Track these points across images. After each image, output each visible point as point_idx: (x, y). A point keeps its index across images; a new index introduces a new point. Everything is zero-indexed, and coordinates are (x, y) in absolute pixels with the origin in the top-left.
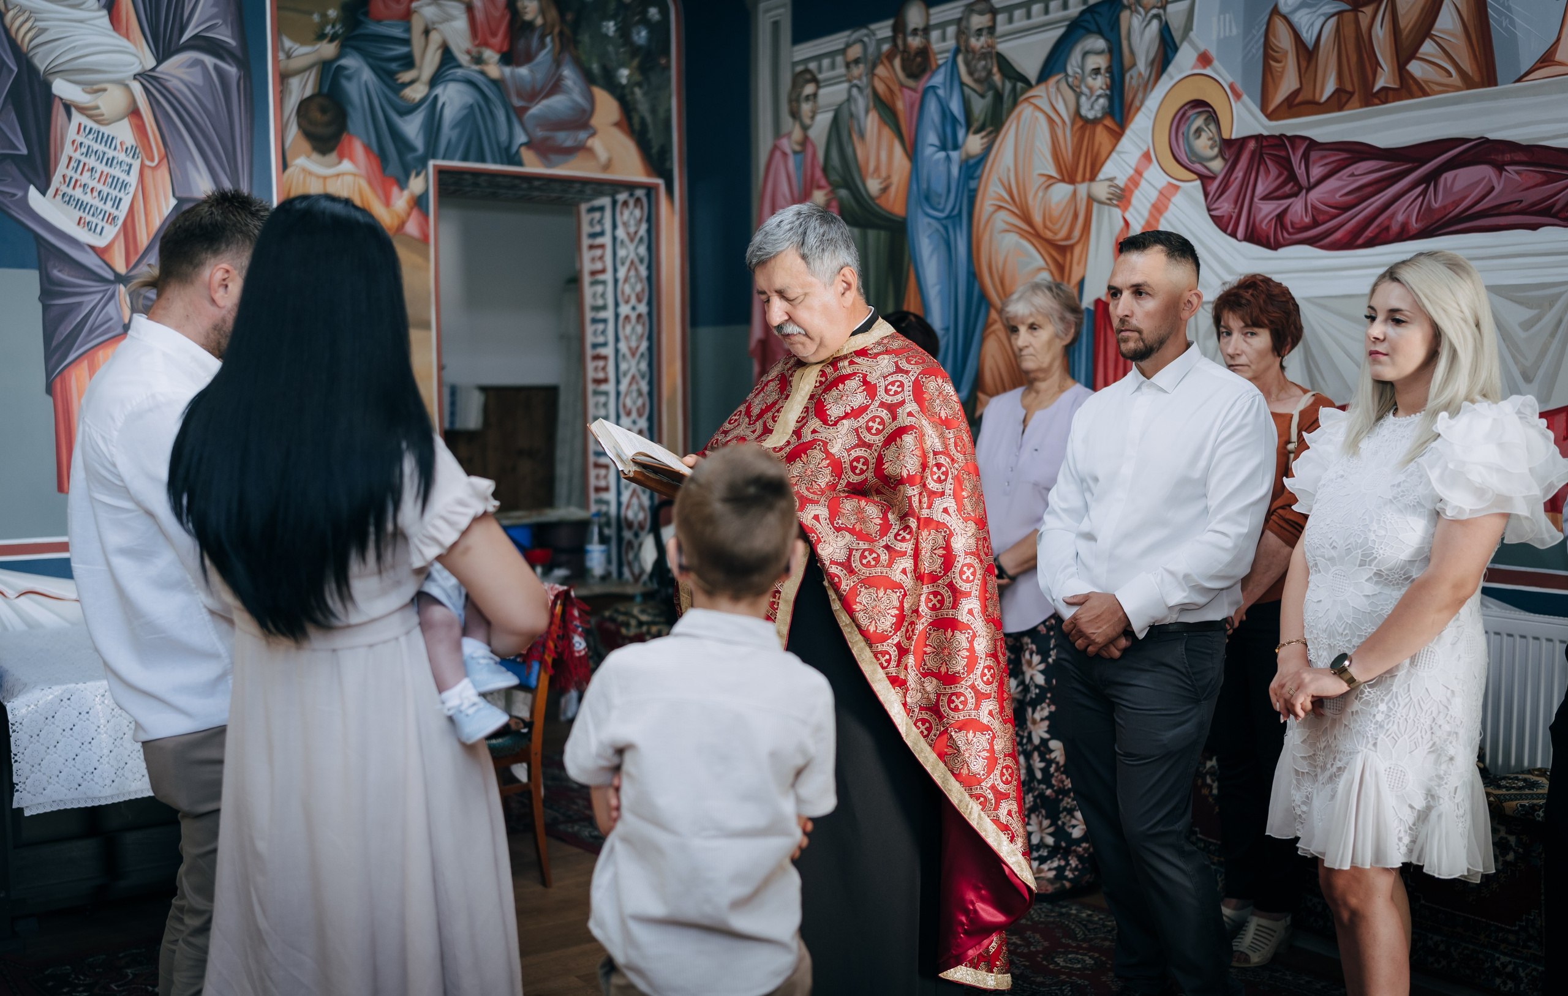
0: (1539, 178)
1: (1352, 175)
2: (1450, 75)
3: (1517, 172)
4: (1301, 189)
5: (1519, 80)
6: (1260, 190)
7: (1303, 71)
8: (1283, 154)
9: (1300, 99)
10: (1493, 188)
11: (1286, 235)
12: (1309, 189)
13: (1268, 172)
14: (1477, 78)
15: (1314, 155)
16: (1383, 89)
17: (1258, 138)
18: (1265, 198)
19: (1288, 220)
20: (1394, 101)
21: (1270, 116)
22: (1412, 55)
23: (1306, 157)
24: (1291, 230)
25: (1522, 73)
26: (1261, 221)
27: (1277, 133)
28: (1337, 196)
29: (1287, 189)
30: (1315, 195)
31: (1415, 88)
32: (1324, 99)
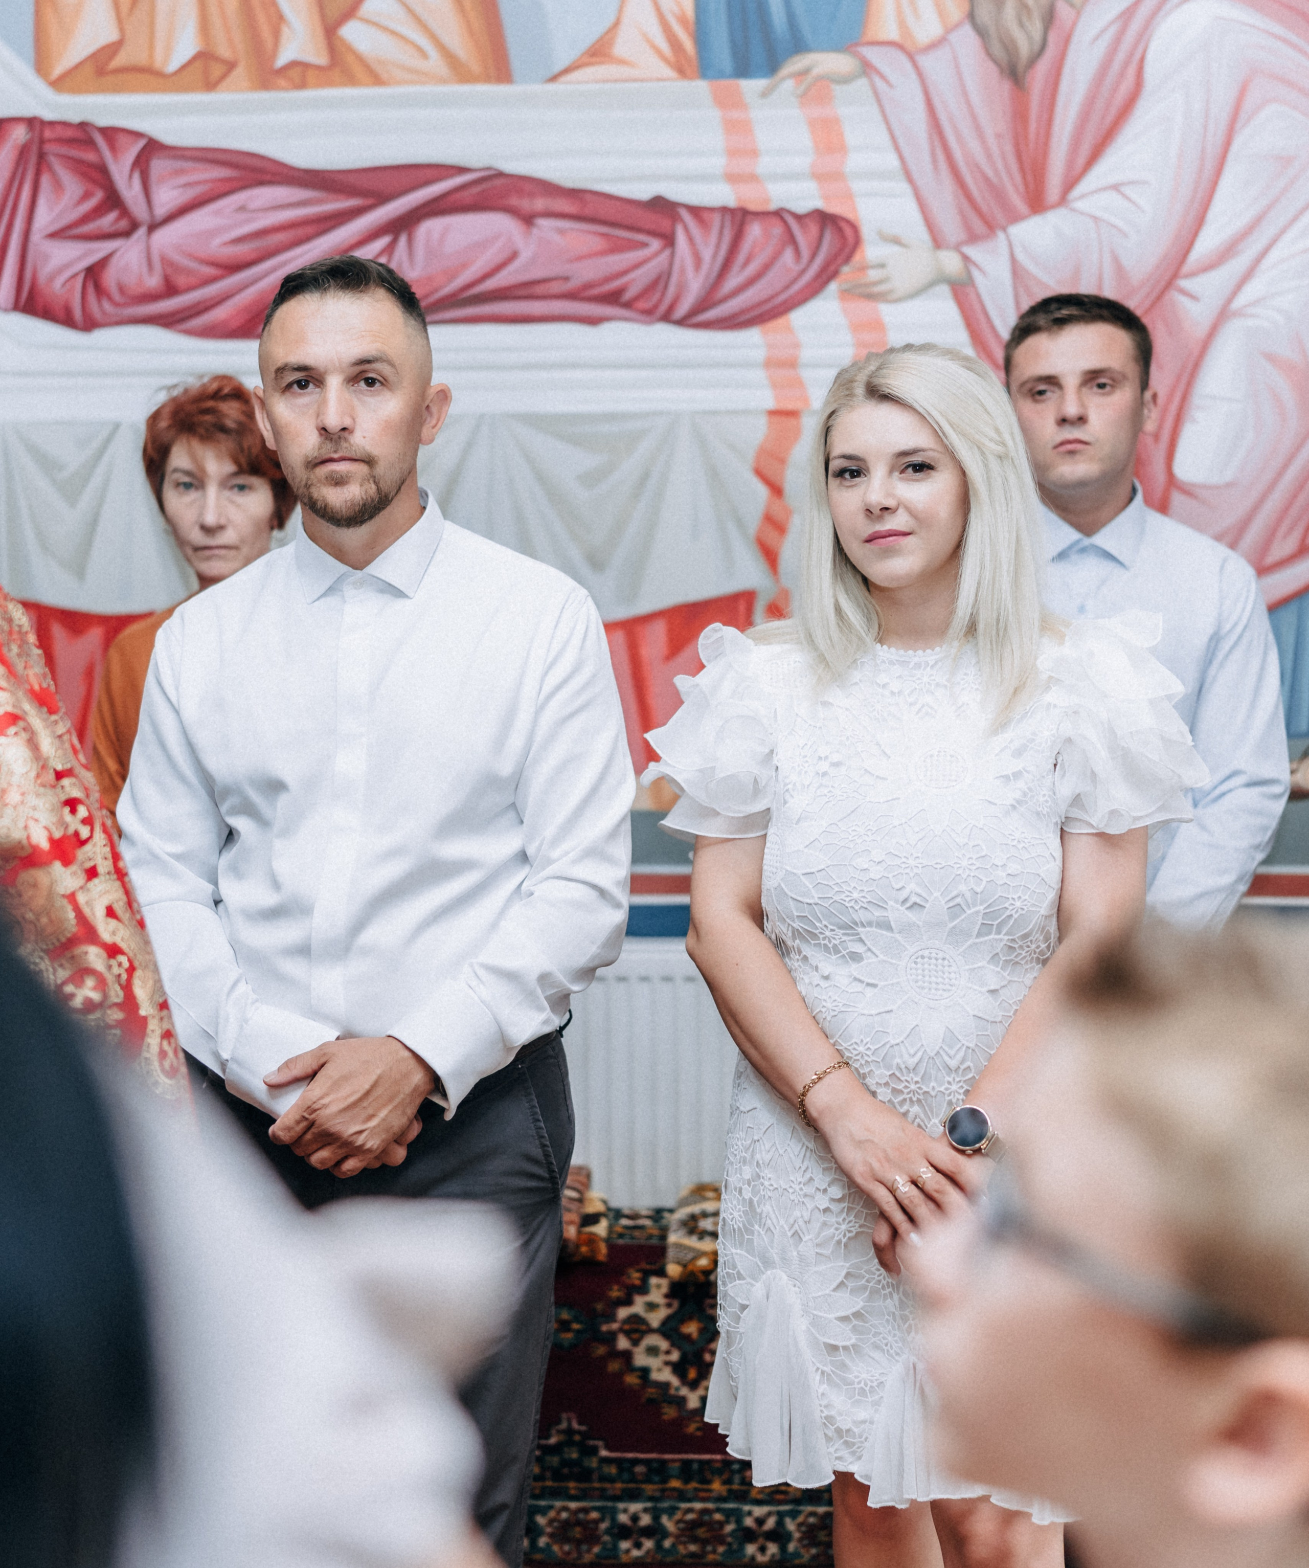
0: (597, 243)
1: (242, 209)
2: (424, 54)
3: (561, 232)
4: (134, 226)
5: (554, 79)
6: (44, 218)
7: (125, 9)
8: (90, 157)
9: (118, 62)
10: (514, 256)
11: (107, 306)
12: (153, 227)
13: (58, 186)
14: (476, 67)
15: (158, 166)
16: (294, 64)
17: (32, 122)
18: (58, 234)
19: (110, 277)
20: (320, 85)
21: (59, 84)
22: (350, 13)
23: (142, 164)
24: (117, 297)
25: (557, 68)
26: (51, 278)
27: (76, 118)
28: (217, 241)
29: (108, 221)
30: (165, 237)
31: (358, 71)
32: (173, 66)
